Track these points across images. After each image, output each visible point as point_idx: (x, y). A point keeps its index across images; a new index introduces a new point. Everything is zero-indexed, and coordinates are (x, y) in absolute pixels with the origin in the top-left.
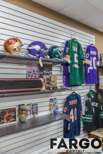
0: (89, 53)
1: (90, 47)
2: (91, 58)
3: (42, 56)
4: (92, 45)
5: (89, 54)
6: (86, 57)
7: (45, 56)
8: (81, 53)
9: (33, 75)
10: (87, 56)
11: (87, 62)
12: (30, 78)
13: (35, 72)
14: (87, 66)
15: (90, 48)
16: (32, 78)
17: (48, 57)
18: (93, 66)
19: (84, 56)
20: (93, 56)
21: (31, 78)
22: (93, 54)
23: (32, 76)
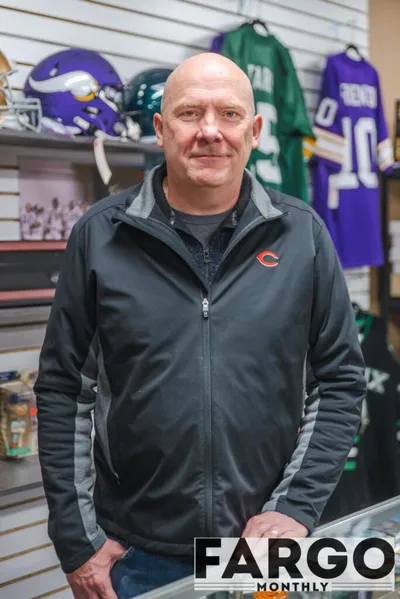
0: (337, 96)
1: (339, 64)
2: (346, 123)
3: (106, 123)
4: (352, 54)
5: (333, 105)
6: (320, 119)
7: (118, 127)
8: (290, 99)
9: (49, 221)
10: (326, 115)
11: (326, 146)
12: (38, 236)
13: (59, 209)
14: (324, 168)
15: (339, 70)
16: (48, 237)
17: (134, 129)
18: (355, 169)
19: (310, 115)
20: (357, 113)
21: (44, 241)
22: (357, 99)
23: (47, 231)
